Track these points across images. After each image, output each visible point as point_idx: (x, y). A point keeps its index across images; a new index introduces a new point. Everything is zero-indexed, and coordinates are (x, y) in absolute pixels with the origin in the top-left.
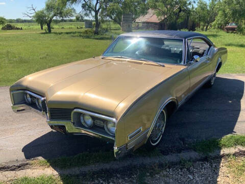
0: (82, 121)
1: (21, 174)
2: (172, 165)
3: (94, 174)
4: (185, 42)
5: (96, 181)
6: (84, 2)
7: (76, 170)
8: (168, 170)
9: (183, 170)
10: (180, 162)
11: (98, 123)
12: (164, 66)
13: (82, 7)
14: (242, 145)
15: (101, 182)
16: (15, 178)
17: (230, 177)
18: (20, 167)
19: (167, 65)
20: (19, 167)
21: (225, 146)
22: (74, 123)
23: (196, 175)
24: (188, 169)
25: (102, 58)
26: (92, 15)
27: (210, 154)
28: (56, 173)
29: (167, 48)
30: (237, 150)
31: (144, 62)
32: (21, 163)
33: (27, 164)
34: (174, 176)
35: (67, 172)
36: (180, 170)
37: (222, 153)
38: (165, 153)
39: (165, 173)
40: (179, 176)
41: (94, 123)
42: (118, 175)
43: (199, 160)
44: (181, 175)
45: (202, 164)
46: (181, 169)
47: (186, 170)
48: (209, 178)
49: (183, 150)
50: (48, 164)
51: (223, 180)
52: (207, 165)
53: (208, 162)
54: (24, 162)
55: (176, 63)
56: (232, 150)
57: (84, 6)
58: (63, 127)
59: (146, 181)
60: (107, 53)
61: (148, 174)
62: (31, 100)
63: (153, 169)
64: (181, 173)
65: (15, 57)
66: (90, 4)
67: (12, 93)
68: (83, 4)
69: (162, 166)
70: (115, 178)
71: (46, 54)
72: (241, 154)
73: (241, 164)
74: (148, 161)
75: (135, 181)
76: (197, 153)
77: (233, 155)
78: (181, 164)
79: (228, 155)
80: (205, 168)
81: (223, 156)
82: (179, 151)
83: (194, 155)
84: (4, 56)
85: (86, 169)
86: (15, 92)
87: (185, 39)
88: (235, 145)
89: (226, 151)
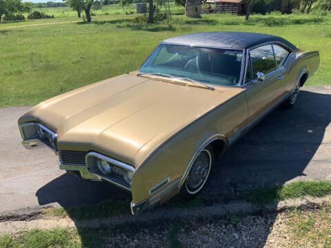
0: (100, 167)
1: (31, 225)
2: (215, 220)
4: (246, 54)
5: (119, 237)
7: (95, 223)
8: (209, 225)
9: (228, 227)
10: (226, 216)
11: (117, 170)
12: (213, 89)
14: (312, 195)
15: (125, 238)
16: (25, 230)
17: (288, 238)
18: (32, 216)
19: (217, 88)
20: (30, 216)
21: (289, 196)
22: (89, 169)
23: (244, 233)
24: (235, 226)
25: (138, 75)
27: (267, 206)
28: (72, 224)
30: (304, 202)
31: (189, 83)
32: (32, 211)
33: (40, 213)
34: (215, 233)
35: (85, 224)
36: (224, 227)
37: (281, 205)
38: (208, 203)
39: (204, 229)
40: (222, 234)
41: (112, 170)
42: (146, 231)
43: (251, 214)
44: (225, 233)
45: (254, 219)
46: (226, 225)
47: (232, 226)
48: (260, 238)
49: (233, 199)
50: (65, 213)
51: (277, 242)
52: (261, 221)
53: (262, 216)
54: (36, 211)
55: (232, 84)
56: (298, 202)
59: (179, 240)
60: (146, 66)
61: (183, 230)
62: (44, 135)
63: (190, 223)
64: (224, 231)
65: (41, 62)
67: (21, 126)
69: (201, 220)
70: (142, 234)
71: (81, 56)
72: (309, 207)
73: (307, 221)
74: (185, 213)
75: (165, 238)
76: (249, 204)
77: (298, 208)
78: (226, 219)
79: (291, 209)
80: (257, 225)
81: (283, 210)
82: (227, 201)
83: (245, 206)
84: (27, 59)
85: (107, 221)
86: (24, 125)
87: (246, 49)
88: (304, 194)
89: (290, 202)
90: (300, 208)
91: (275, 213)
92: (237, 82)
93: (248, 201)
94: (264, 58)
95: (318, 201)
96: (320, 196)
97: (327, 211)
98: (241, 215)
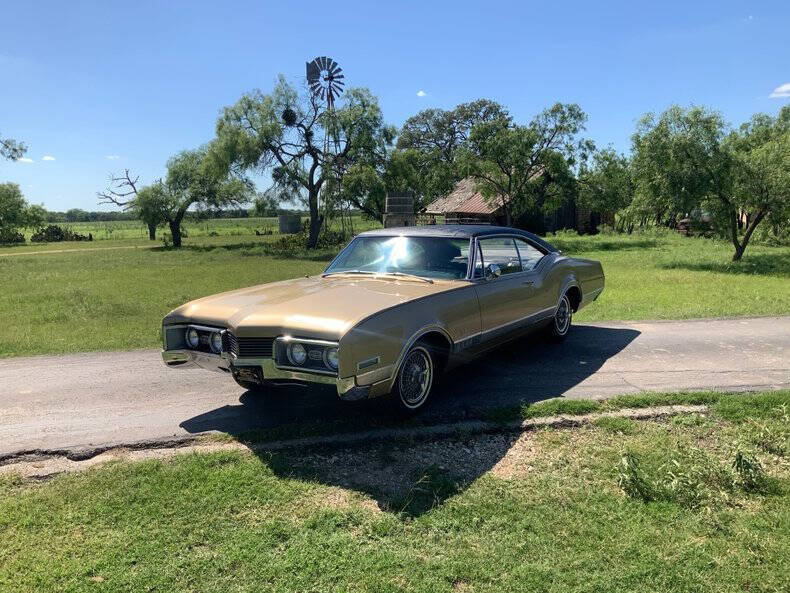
0: (289, 356)
1: (184, 451)
2: (440, 437)
3: (307, 447)
4: (474, 242)
5: (311, 457)
6: (279, 165)
7: (278, 445)
8: (431, 444)
9: (457, 444)
10: (454, 434)
11: (314, 355)
12: (432, 282)
13: (274, 176)
14: (570, 413)
15: (319, 457)
16: (178, 455)
19: (436, 281)
20: (180, 443)
21: (538, 414)
22: (276, 360)
23: (477, 449)
24: (466, 443)
25: (324, 277)
26: (300, 196)
27: (509, 424)
28: (244, 447)
29: (462, 261)
30: (559, 420)
31: (400, 278)
32: (182, 438)
33: (193, 440)
34: (440, 450)
35: (263, 446)
36: (451, 444)
37: (526, 423)
39: (425, 447)
40: (449, 450)
41: (307, 357)
42: (347, 451)
43: (487, 432)
44: (452, 449)
45: (491, 437)
46: (454, 443)
47: (461, 443)
48: (498, 452)
49: (463, 420)
50: (230, 438)
52: (500, 438)
53: (502, 434)
54: (187, 438)
55: (458, 277)
56: (551, 420)
57: (278, 175)
58: (258, 369)
59: (393, 456)
60: (334, 268)
61: (397, 449)
62: (199, 341)
63: (405, 442)
64: (452, 447)
66: (296, 168)
67: (165, 328)
68: (276, 170)
69: (420, 439)
70: (341, 453)
72: (565, 425)
74: (399, 433)
75: (374, 456)
76: (485, 423)
77: (550, 426)
78: (455, 437)
79: (541, 426)
80: (495, 442)
81: (529, 428)
82: (454, 420)
83: (479, 425)
85: (294, 443)
86: (170, 327)
87: (474, 236)
88: (558, 413)
89: (539, 421)
90: (554, 426)
91: (519, 431)
92: (464, 276)
93: (483, 421)
94: (510, 265)
95: (578, 418)
96: (580, 413)
97: (588, 428)
98: (475, 434)
